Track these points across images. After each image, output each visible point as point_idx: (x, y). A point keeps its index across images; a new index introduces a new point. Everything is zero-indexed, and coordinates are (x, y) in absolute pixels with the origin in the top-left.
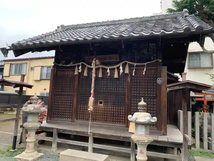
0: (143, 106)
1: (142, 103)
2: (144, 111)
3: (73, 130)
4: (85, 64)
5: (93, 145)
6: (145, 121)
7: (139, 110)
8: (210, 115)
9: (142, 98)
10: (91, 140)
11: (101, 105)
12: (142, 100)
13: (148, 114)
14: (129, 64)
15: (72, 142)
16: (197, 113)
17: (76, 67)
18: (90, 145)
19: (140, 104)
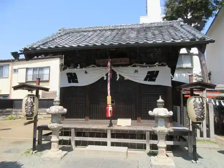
0: (161, 103)
1: (160, 100)
2: (163, 107)
5: (111, 140)
6: (165, 115)
7: (158, 106)
9: (160, 96)
10: (109, 135)
11: (113, 104)
12: (160, 98)
13: (166, 109)
18: (109, 140)
19: (158, 101)
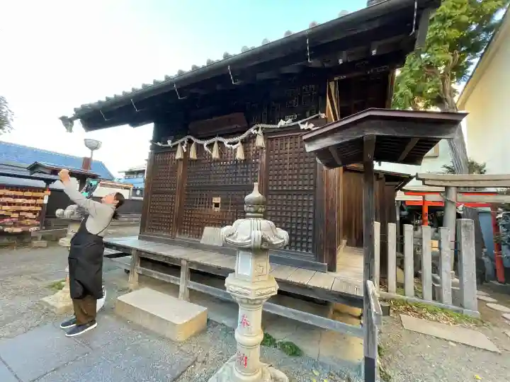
0: (256, 203)
1: (255, 195)
2: (257, 214)
3: (159, 253)
4: (192, 138)
5: (187, 283)
7: (247, 214)
8: (437, 231)
10: (184, 273)
11: (217, 209)
12: (256, 188)
14: (262, 128)
15: (158, 275)
16: (408, 228)
17: (179, 147)
18: (183, 282)
